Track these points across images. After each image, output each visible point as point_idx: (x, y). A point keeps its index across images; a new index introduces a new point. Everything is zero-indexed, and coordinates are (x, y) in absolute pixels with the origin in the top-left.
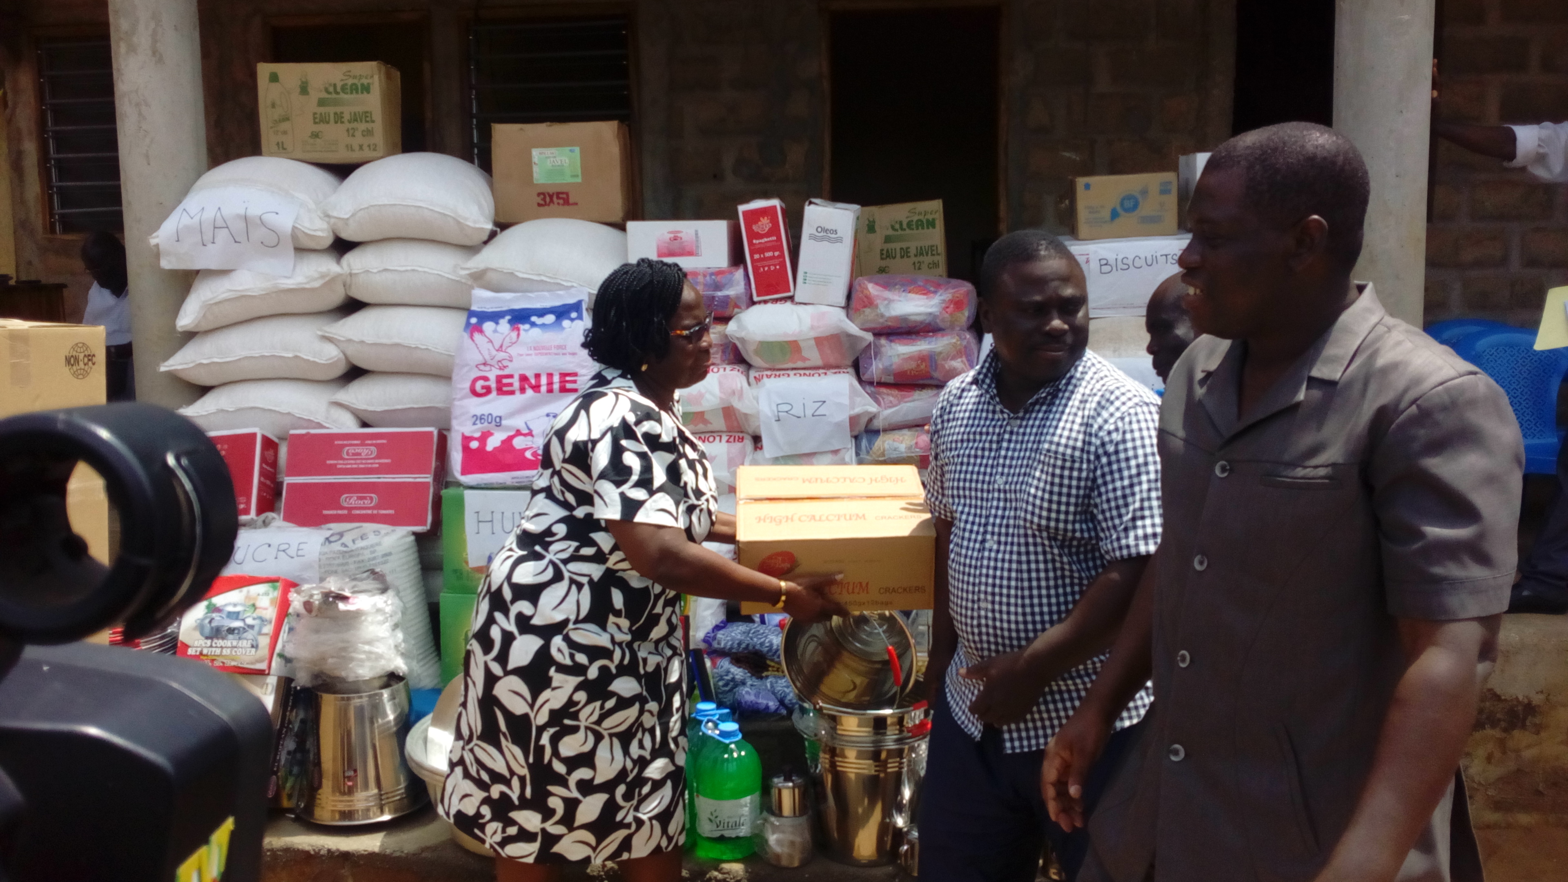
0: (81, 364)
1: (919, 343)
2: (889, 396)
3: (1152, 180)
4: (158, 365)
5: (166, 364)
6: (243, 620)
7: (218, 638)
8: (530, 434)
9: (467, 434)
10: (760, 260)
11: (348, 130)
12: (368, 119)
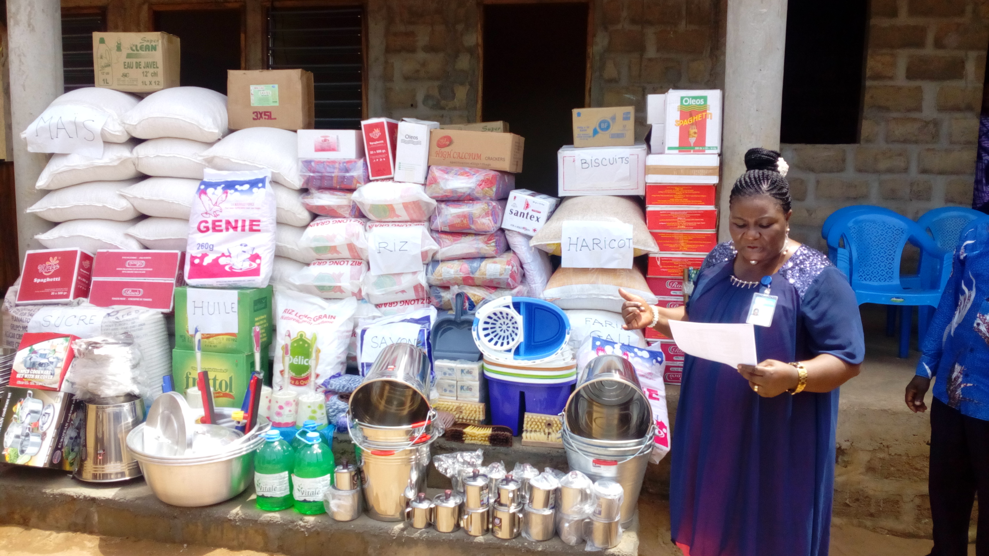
1: (463, 207)
2: (447, 239)
3: (619, 111)
4: (26, 208)
5: (31, 208)
6: (48, 359)
7: (33, 369)
8: (229, 256)
9: (194, 255)
10: (373, 155)
11: (143, 73)
12: (155, 66)
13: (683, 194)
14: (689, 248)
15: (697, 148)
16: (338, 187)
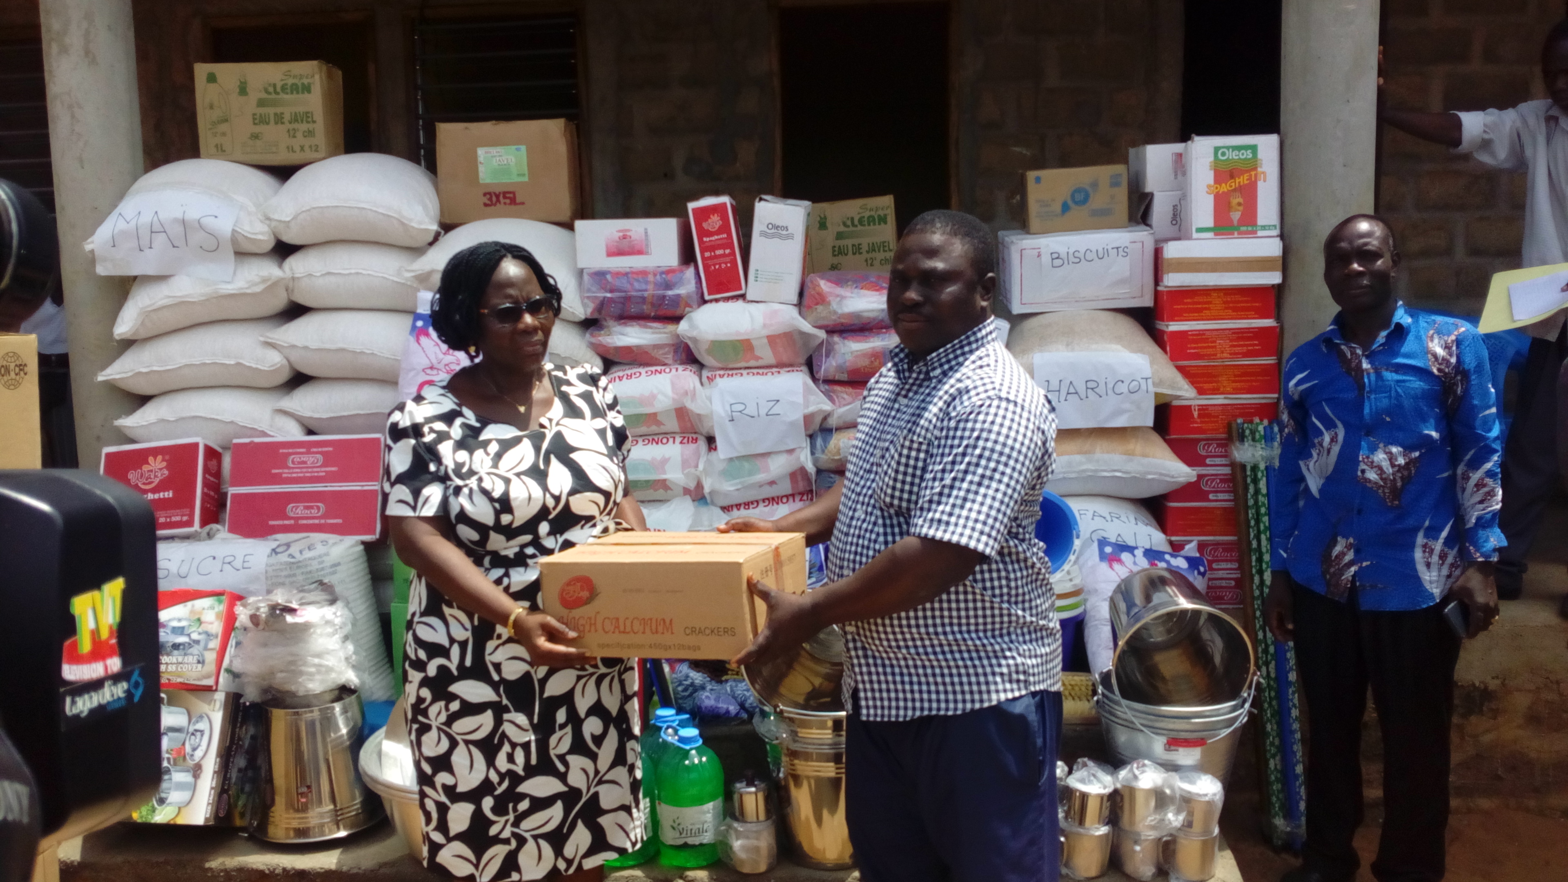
0: (12, 374)
1: (872, 340)
2: (843, 393)
3: (1103, 173)
4: (96, 375)
5: (104, 373)
6: (189, 635)
10: (710, 258)
11: (289, 131)
12: (310, 119)
13: (1224, 303)
14: (1234, 389)
15: (1243, 229)
16: (653, 314)
